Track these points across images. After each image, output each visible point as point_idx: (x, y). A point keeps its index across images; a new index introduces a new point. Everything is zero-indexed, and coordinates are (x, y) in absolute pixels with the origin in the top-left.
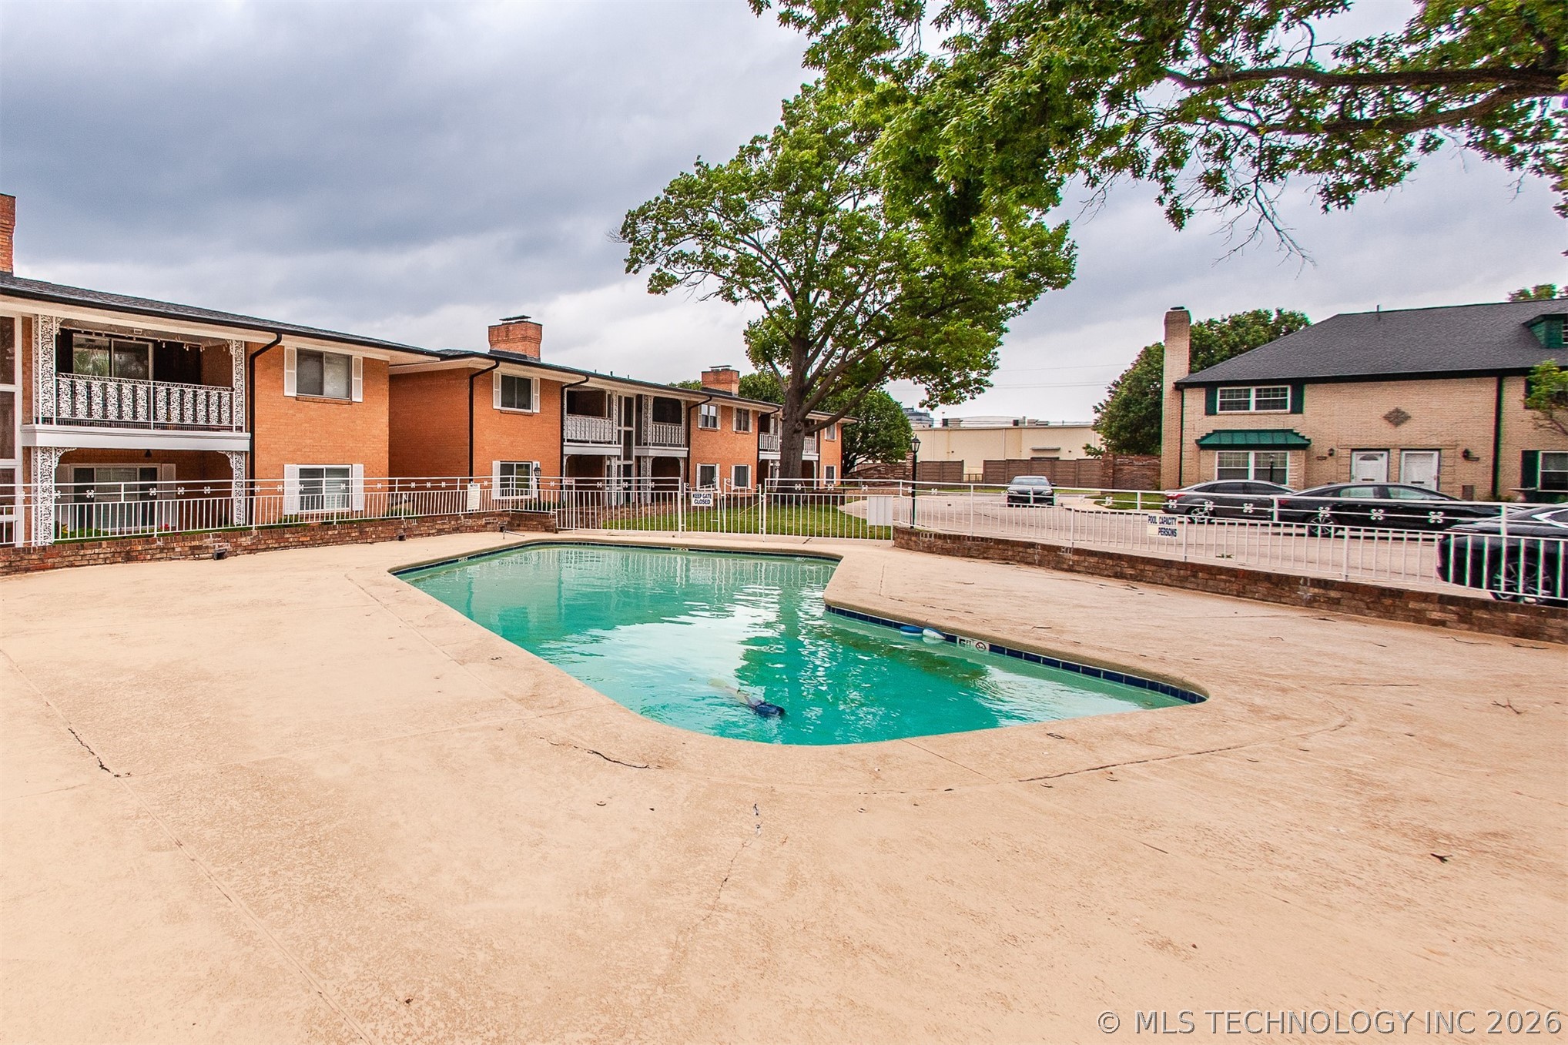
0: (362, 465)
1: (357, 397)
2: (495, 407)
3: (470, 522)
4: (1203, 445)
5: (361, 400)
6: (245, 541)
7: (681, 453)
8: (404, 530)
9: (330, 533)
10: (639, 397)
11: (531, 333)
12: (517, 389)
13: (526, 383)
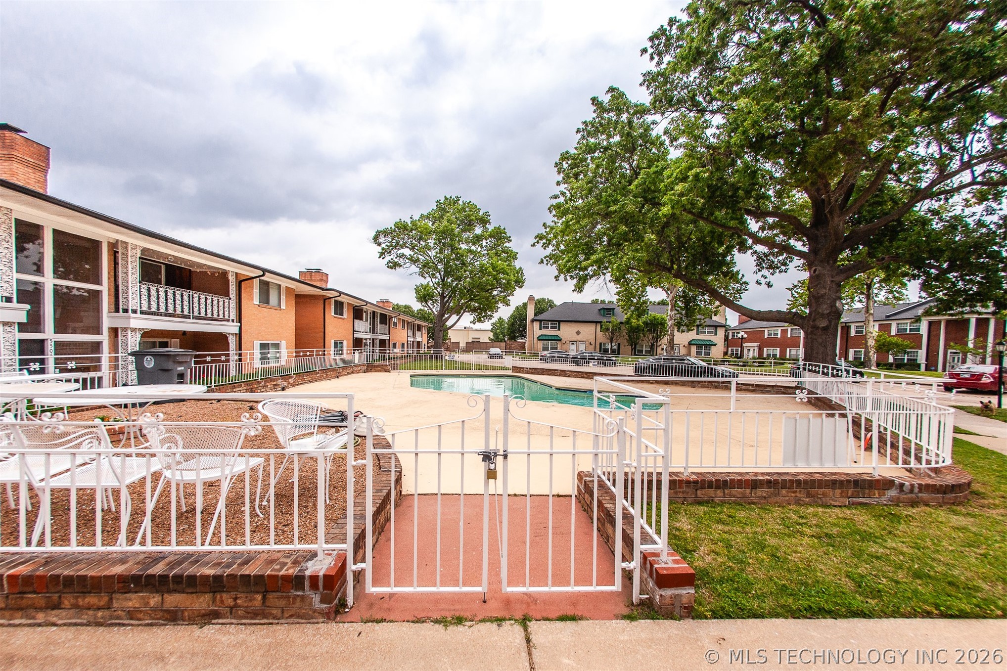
0: (285, 341)
1: (283, 307)
2: (332, 315)
3: (356, 369)
4: (539, 339)
6: (291, 381)
8: (339, 373)
10: (374, 312)
11: (324, 278)
12: (339, 306)
13: (342, 303)
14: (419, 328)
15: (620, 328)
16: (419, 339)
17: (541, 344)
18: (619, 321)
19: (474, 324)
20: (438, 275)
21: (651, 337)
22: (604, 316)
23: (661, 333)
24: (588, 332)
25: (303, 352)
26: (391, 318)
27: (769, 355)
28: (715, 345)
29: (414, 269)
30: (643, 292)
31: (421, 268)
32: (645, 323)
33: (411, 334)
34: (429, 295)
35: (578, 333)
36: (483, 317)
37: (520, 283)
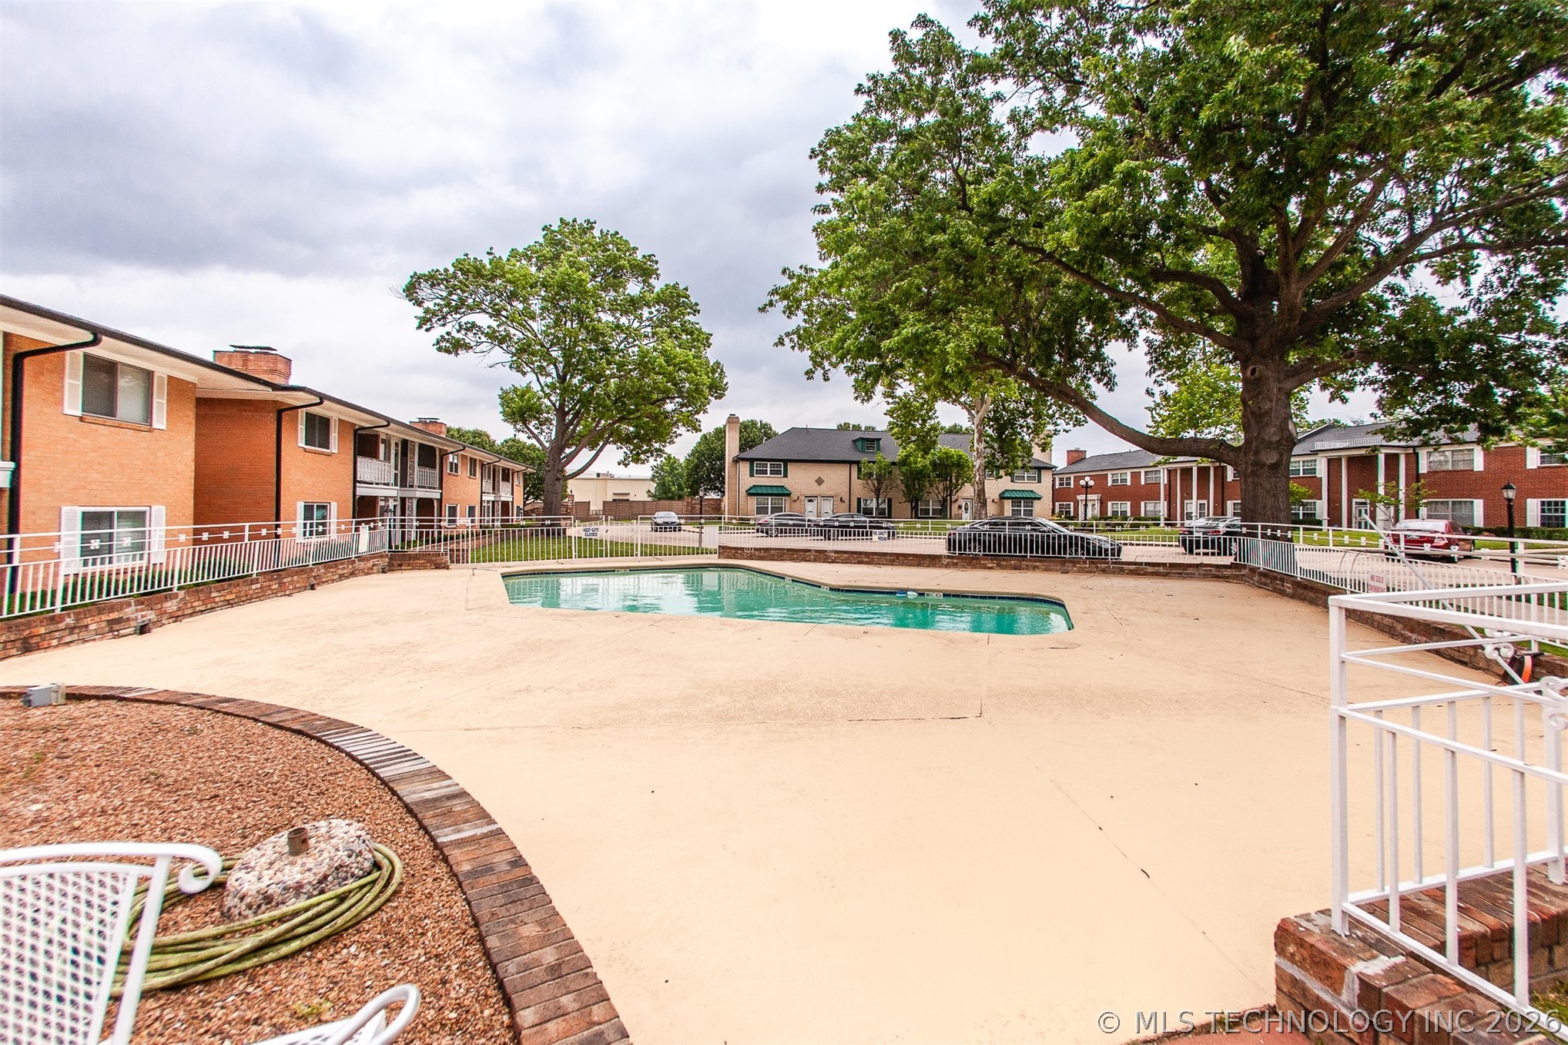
0: (163, 508)
1: (160, 421)
2: (300, 445)
3: (362, 565)
4: (749, 494)
5: (163, 427)
6: (171, 606)
7: (435, 495)
8: (315, 577)
9: (254, 587)
10: (405, 443)
11: (281, 367)
12: (318, 429)
13: (325, 422)
14: (507, 475)
15: (890, 473)
16: (505, 496)
17: (753, 502)
18: (889, 460)
19: (626, 465)
20: (551, 369)
21: (941, 486)
22: (863, 451)
23: (957, 480)
24: (837, 479)
25: (210, 531)
26: (444, 454)
27: (1115, 513)
28: (1039, 499)
29: (499, 354)
30: (931, 410)
31: (514, 355)
32: (934, 464)
33: (488, 486)
34: (530, 409)
35: (820, 481)
36: (645, 452)
37: (718, 389)
